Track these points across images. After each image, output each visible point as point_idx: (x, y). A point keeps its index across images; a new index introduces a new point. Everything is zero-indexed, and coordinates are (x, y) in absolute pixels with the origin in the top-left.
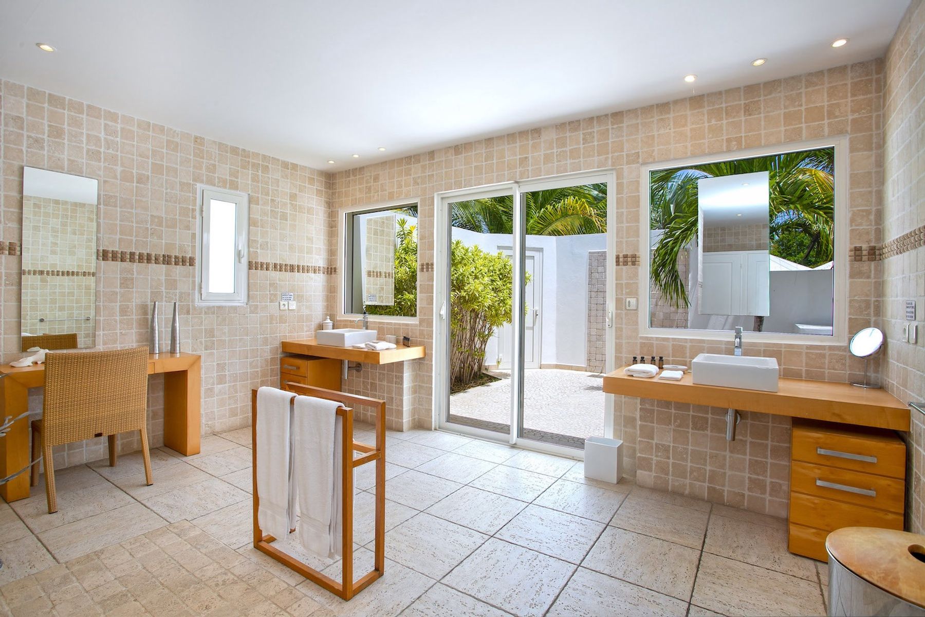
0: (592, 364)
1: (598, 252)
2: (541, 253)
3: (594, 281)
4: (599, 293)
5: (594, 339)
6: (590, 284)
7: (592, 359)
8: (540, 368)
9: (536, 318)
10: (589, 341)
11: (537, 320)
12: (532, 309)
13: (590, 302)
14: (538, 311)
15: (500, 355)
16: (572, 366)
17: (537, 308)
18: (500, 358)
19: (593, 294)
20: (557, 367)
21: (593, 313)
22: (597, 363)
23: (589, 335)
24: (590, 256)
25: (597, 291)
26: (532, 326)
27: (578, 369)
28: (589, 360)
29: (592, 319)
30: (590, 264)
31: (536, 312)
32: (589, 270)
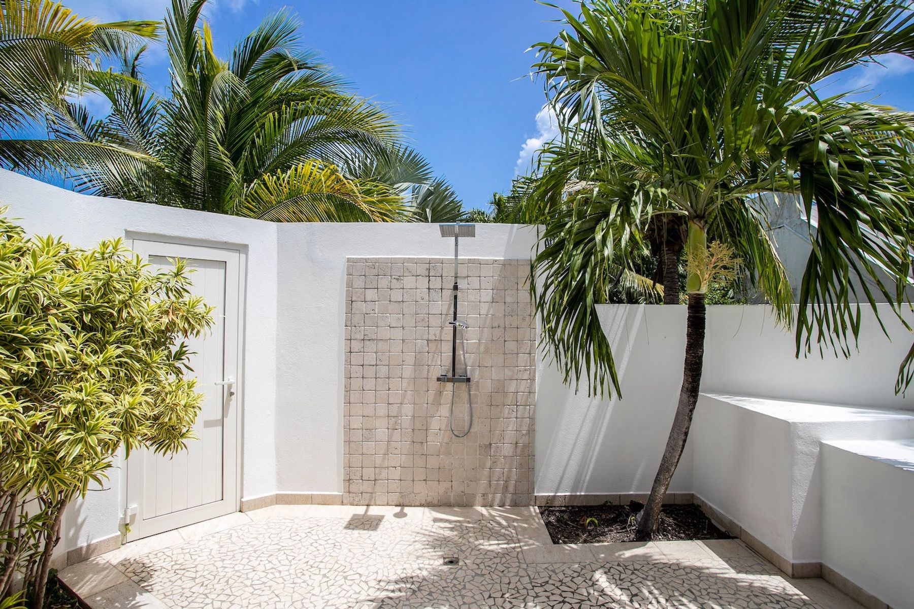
0: (354, 488)
1: (366, 260)
2: (243, 256)
3: (357, 319)
4: (367, 343)
5: (357, 436)
6: (349, 324)
7: (354, 477)
8: (240, 511)
9: (229, 400)
10: (348, 442)
11: (233, 403)
12: (220, 381)
13: (349, 363)
14: (234, 386)
15: (133, 506)
16: (312, 496)
17: (231, 378)
18: (129, 513)
19: (356, 346)
20: (280, 500)
21: (356, 383)
22: (367, 487)
23: (348, 429)
24: (348, 267)
25: (363, 340)
26: (219, 417)
27: (325, 501)
28: (349, 481)
29: (354, 397)
30: (350, 284)
31: (230, 387)
32: (347, 294)
